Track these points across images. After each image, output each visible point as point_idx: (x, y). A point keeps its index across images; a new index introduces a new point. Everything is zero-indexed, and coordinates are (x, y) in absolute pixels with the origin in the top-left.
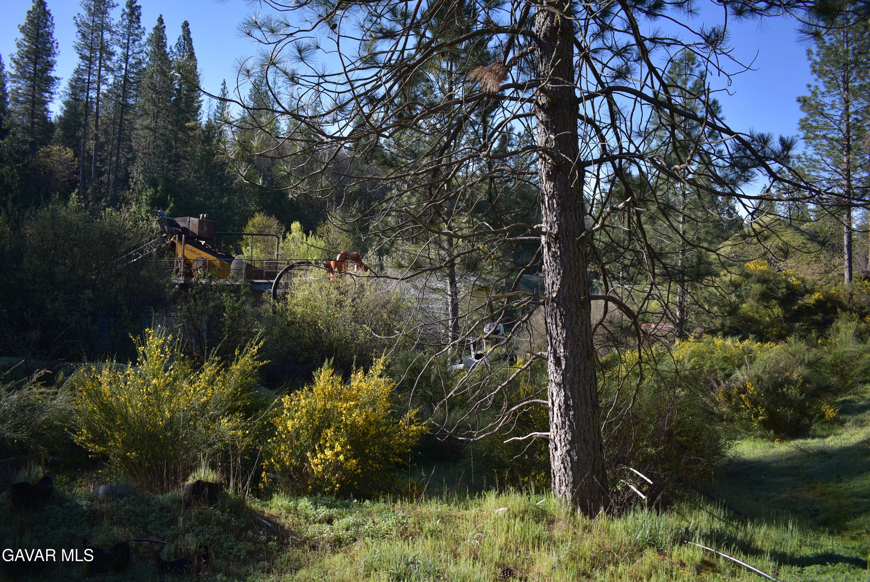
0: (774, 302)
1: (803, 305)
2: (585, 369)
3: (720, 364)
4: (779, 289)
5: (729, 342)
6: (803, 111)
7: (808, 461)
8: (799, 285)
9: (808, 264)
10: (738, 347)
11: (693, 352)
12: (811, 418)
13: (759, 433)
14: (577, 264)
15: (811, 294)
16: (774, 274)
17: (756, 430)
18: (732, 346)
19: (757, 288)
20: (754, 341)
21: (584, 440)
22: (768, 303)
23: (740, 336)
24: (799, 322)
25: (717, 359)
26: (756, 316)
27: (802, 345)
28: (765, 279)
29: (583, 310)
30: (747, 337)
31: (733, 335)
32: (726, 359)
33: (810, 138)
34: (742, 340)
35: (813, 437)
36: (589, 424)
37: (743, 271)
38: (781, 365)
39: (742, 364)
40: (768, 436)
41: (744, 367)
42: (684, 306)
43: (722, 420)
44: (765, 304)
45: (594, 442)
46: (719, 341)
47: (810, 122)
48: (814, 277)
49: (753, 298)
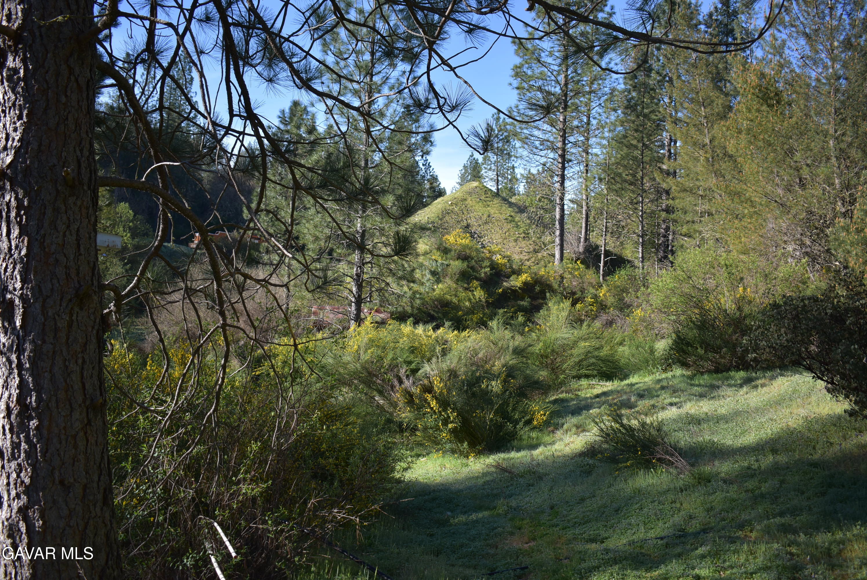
0: (476, 283)
1: (508, 288)
2: (70, 325)
3: (405, 356)
4: (481, 267)
5: (420, 330)
6: (518, 55)
7: (512, 485)
8: (505, 265)
9: (516, 241)
10: (431, 337)
11: (371, 341)
12: (516, 422)
13: (448, 446)
14: (63, 99)
15: (518, 275)
16: (477, 250)
17: (445, 443)
18: (423, 336)
19: (457, 265)
20: (450, 330)
21: (62, 482)
22: (468, 284)
23: (434, 324)
24: (504, 308)
25: (402, 349)
26: (455, 300)
27: (506, 332)
28: (465, 255)
29: (71, 200)
30: (443, 325)
31: (425, 323)
32: (413, 350)
33: (524, 88)
34: (436, 328)
35: (519, 450)
36: (76, 447)
37: (441, 244)
38: (480, 356)
39: (433, 356)
40: (460, 451)
41: (434, 360)
42: (363, 281)
43: (402, 431)
44: (466, 285)
45: (85, 487)
46: (407, 328)
47: (525, 70)
48: (522, 257)
49: (451, 278)
